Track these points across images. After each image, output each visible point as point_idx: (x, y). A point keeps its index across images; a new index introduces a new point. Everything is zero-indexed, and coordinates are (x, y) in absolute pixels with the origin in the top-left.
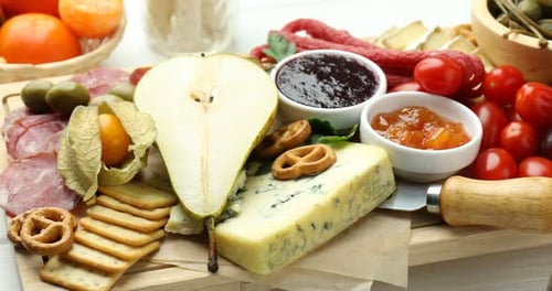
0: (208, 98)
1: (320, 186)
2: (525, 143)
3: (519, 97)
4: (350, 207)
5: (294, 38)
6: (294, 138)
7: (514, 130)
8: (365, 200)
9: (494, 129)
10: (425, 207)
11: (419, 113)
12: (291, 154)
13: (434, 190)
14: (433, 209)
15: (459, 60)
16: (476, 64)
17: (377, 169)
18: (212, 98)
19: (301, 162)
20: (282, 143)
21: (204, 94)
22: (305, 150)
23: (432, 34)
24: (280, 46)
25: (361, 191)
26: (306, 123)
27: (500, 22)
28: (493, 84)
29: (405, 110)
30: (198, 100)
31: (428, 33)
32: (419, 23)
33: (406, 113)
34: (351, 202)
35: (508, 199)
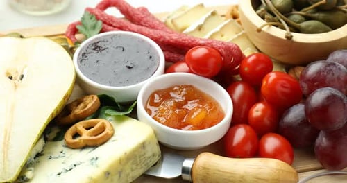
0: (19, 76)
1: (97, 159)
2: (267, 121)
3: (264, 83)
4: (120, 176)
5: (102, 16)
6: (85, 111)
7: (258, 110)
8: (132, 170)
9: (244, 107)
10: (181, 176)
11: (187, 91)
12: (80, 126)
13: (188, 163)
14: (187, 177)
15: (220, 50)
16: (235, 52)
17: (143, 145)
18: (22, 76)
19: (86, 135)
20: (75, 115)
21: (17, 72)
22: (92, 123)
23: (209, 17)
24: (90, 23)
25: (129, 164)
26: (96, 98)
27: (259, 15)
28: (246, 69)
29: (176, 88)
30: (11, 78)
31: (207, 15)
32: (202, 5)
33: (176, 90)
34: (120, 173)
35: (243, 177)
